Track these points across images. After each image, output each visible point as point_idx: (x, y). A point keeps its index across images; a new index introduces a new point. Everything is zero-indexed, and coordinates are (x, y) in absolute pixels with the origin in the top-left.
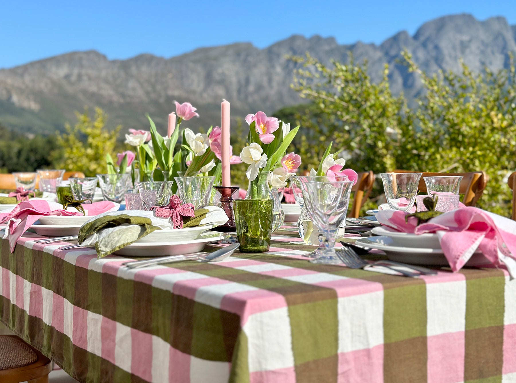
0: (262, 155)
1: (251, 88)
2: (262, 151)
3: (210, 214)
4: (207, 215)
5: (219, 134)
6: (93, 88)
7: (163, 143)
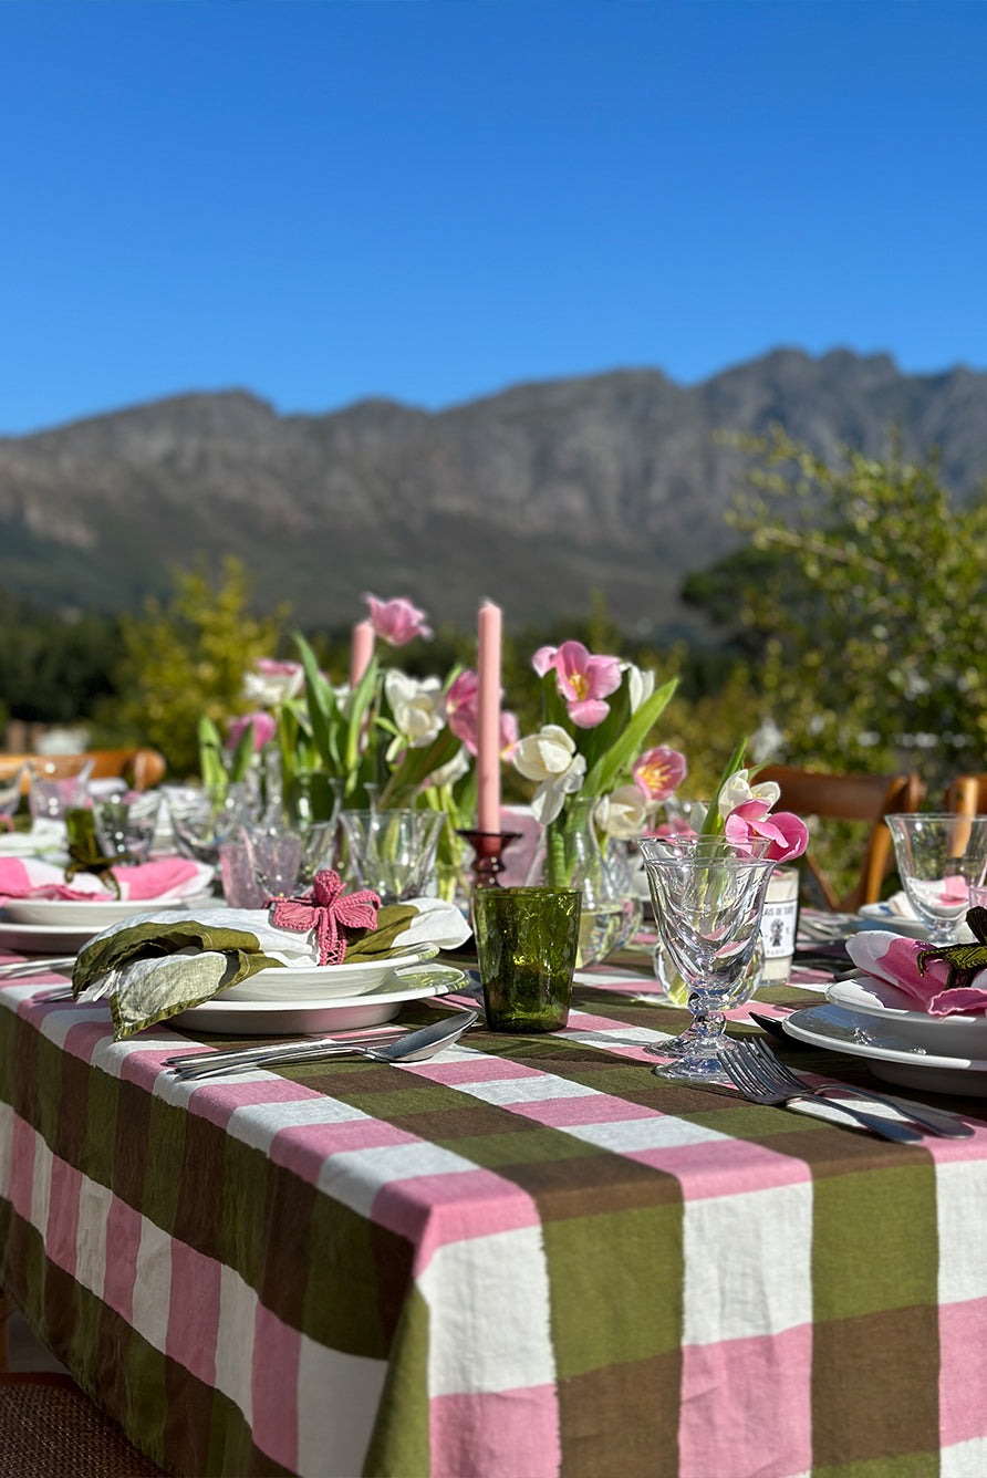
0: (574, 755)
1: (658, 492)
2: (573, 747)
3: (422, 918)
4: (414, 921)
5: (473, 690)
6: (235, 490)
7: (334, 707)
